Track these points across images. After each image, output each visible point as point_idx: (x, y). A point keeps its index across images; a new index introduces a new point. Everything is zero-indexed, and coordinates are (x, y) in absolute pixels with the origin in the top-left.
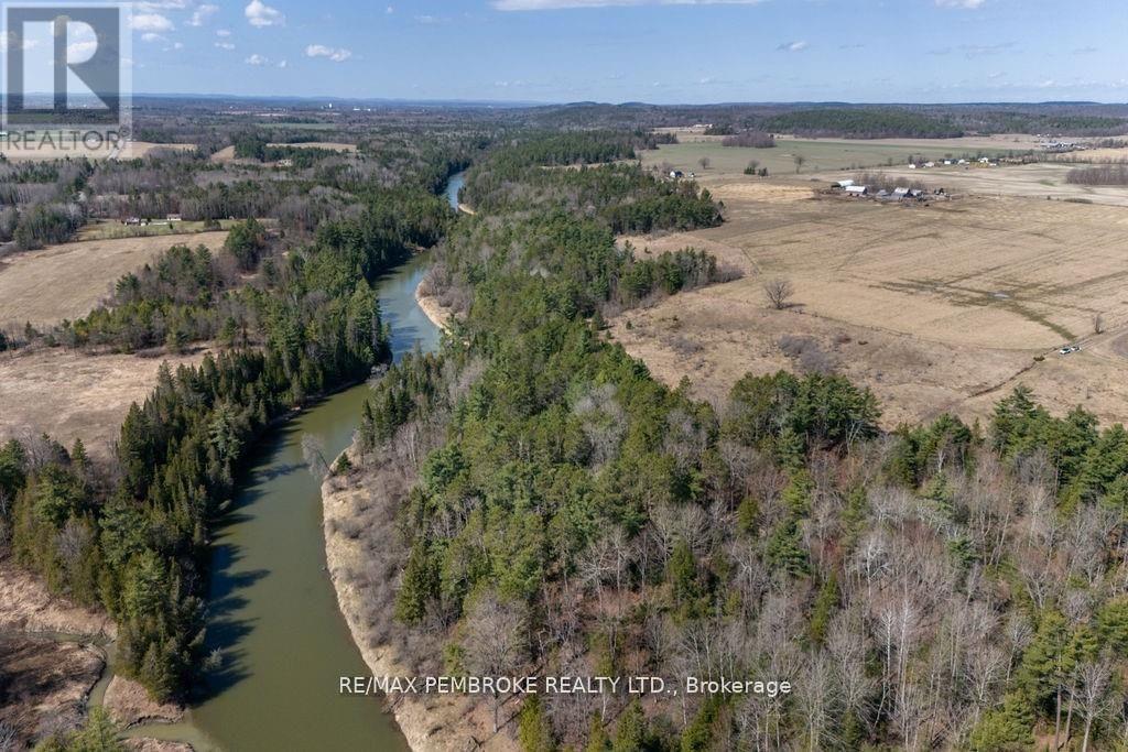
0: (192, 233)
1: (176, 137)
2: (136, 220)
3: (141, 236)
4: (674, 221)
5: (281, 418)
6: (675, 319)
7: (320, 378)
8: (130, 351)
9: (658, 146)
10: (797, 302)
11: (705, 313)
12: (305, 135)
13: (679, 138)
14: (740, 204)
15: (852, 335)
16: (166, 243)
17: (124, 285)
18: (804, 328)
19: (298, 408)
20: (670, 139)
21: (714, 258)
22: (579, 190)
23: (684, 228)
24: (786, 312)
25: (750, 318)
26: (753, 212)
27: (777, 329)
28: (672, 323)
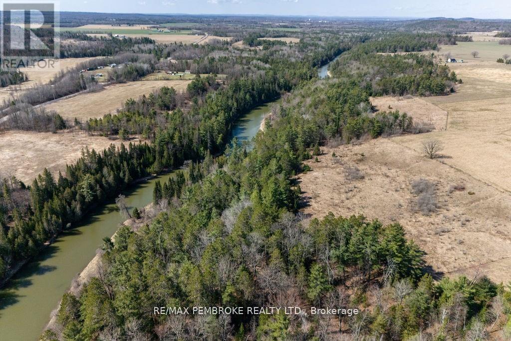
0: (187, 80)
1: (228, 34)
2: (171, 72)
3: (166, 80)
4: (417, 90)
5: (143, 179)
6: (363, 155)
7: (172, 161)
8: (107, 135)
9: (457, 42)
10: (448, 155)
11: (383, 154)
12: (282, 34)
13: (473, 39)
14: (474, 82)
15: (468, 185)
16: (161, 84)
17: (128, 104)
18: (439, 175)
19: (155, 175)
20: (468, 39)
21: (411, 118)
22: (376, 68)
23: (422, 95)
24: (434, 161)
25: (407, 162)
26: (479, 87)
27: (420, 172)
28: (359, 157)
